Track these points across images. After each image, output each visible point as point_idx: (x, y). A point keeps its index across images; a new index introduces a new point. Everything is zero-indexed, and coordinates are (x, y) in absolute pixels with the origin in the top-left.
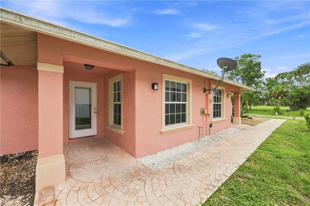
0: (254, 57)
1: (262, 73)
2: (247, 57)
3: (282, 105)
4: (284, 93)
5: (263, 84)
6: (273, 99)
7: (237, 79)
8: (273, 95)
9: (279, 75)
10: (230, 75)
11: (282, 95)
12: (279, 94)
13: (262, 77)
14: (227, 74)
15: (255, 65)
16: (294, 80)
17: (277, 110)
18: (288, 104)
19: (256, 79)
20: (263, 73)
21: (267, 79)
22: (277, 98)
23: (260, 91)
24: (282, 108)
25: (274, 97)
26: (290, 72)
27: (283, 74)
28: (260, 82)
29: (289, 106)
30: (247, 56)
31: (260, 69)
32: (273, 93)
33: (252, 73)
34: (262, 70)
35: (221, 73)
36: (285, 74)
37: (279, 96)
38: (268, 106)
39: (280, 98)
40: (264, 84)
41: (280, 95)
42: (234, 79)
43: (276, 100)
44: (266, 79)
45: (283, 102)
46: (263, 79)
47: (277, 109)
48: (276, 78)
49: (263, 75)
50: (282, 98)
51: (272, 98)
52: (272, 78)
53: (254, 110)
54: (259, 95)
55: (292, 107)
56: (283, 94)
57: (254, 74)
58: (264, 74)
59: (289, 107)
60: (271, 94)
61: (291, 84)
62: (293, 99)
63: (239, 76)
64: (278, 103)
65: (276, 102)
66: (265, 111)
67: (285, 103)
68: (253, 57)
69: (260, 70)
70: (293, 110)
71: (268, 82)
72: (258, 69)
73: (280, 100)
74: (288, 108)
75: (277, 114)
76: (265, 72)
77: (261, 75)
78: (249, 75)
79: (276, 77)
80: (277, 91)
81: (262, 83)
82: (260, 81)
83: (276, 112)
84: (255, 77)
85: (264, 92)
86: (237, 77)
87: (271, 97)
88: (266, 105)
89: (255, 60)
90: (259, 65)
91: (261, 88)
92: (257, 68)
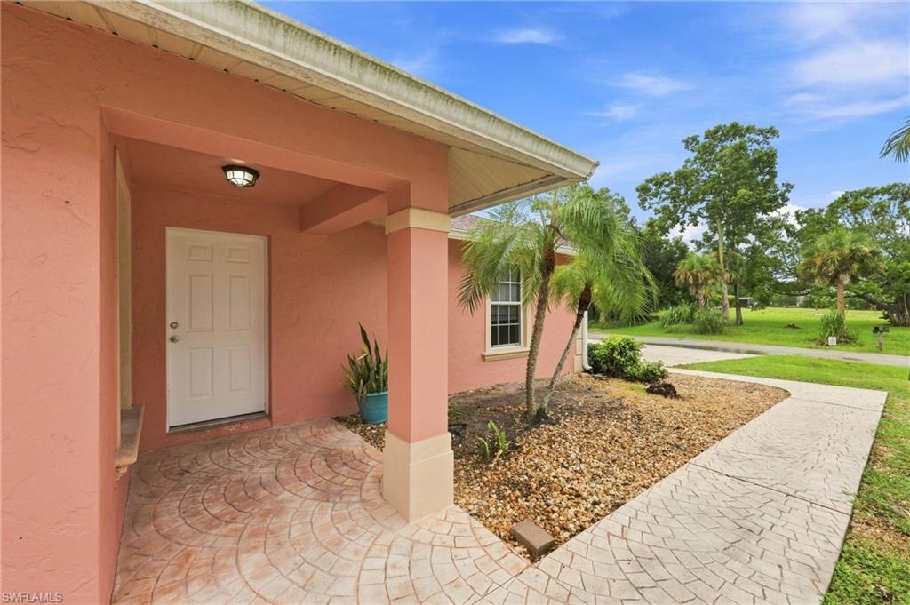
0: (753, 136)
1: (781, 189)
2: (727, 136)
3: (853, 305)
4: (862, 261)
5: (784, 232)
6: (818, 282)
7: (691, 214)
8: (821, 268)
9: (844, 200)
10: (667, 203)
11: (856, 266)
12: (844, 265)
13: (780, 206)
14: (655, 200)
15: (755, 163)
16: (898, 217)
17: (836, 327)
18: (874, 303)
19: (759, 215)
20: (784, 189)
21: (801, 215)
22: (834, 280)
23: (776, 258)
24: (852, 316)
25: (823, 275)
26: (883, 188)
27: (856, 195)
28: (774, 227)
29: (879, 308)
30: (728, 132)
31: (773, 175)
32: (818, 261)
33: (743, 191)
34: (778, 181)
35: (638, 194)
36: (863, 193)
37: (845, 271)
38: (806, 307)
39: (846, 280)
40: (790, 233)
41: (848, 269)
42: (681, 216)
43: (833, 289)
44: (797, 213)
45: (859, 296)
46: (787, 215)
47: (833, 322)
48: (833, 209)
49: (785, 199)
50: (854, 279)
51: (817, 280)
52: (817, 211)
53: (752, 323)
54: (770, 269)
55: (892, 312)
56: (857, 264)
57: (750, 196)
58: (787, 195)
59: (880, 314)
60: (810, 265)
61: (888, 232)
62: (895, 285)
63: (699, 205)
64: (839, 298)
65: (833, 296)
66: (789, 326)
67: (865, 298)
68: (748, 135)
69: (771, 180)
70: (895, 324)
71: (805, 225)
72: (767, 177)
73: (847, 288)
74: (875, 316)
75: (832, 340)
76: (789, 187)
77: (775, 199)
78: (734, 200)
79: (831, 205)
80: (835, 254)
81: (780, 228)
82: (775, 221)
83: (831, 335)
84: (753, 204)
85: (789, 260)
86: (694, 209)
87: (812, 277)
88: (801, 306)
89: (755, 146)
90: (767, 161)
91: (779, 246)
92: (761, 173)
